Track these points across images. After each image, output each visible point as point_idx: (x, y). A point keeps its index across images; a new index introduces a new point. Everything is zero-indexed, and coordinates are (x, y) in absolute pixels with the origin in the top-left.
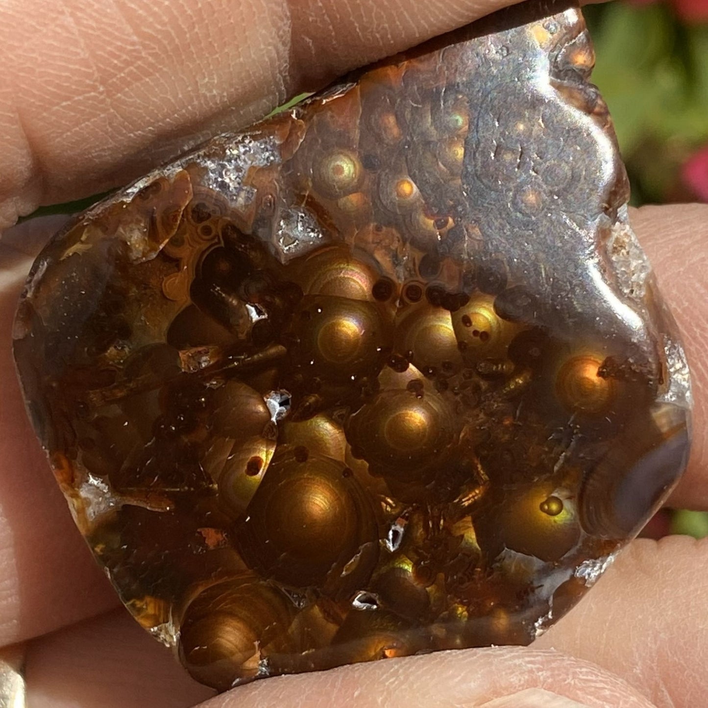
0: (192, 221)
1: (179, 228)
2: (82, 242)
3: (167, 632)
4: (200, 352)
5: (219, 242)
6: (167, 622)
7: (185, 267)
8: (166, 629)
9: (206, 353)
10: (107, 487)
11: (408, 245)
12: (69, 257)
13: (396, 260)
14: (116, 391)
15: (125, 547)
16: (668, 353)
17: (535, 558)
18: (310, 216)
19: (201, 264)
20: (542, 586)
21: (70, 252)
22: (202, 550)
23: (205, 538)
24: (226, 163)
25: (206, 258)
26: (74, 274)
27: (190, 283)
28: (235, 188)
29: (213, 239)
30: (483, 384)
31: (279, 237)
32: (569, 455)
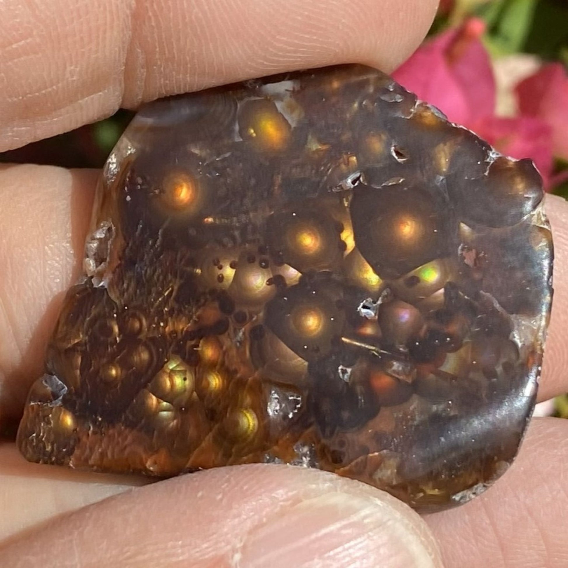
0: (346, 454)
1: (358, 458)
2: (425, 492)
3: (539, 219)
4: (398, 374)
5: (339, 431)
6: (534, 225)
7: (370, 431)
8: (538, 221)
9: (394, 371)
10: (514, 332)
12: (439, 489)
16: (114, 177)
17: (279, 109)
21: (437, 492)
22: (481, 253)
23: (474, 260)
28: (306, 458)
30: (237, 233)
31: (299, 409)
32: (215, 157)
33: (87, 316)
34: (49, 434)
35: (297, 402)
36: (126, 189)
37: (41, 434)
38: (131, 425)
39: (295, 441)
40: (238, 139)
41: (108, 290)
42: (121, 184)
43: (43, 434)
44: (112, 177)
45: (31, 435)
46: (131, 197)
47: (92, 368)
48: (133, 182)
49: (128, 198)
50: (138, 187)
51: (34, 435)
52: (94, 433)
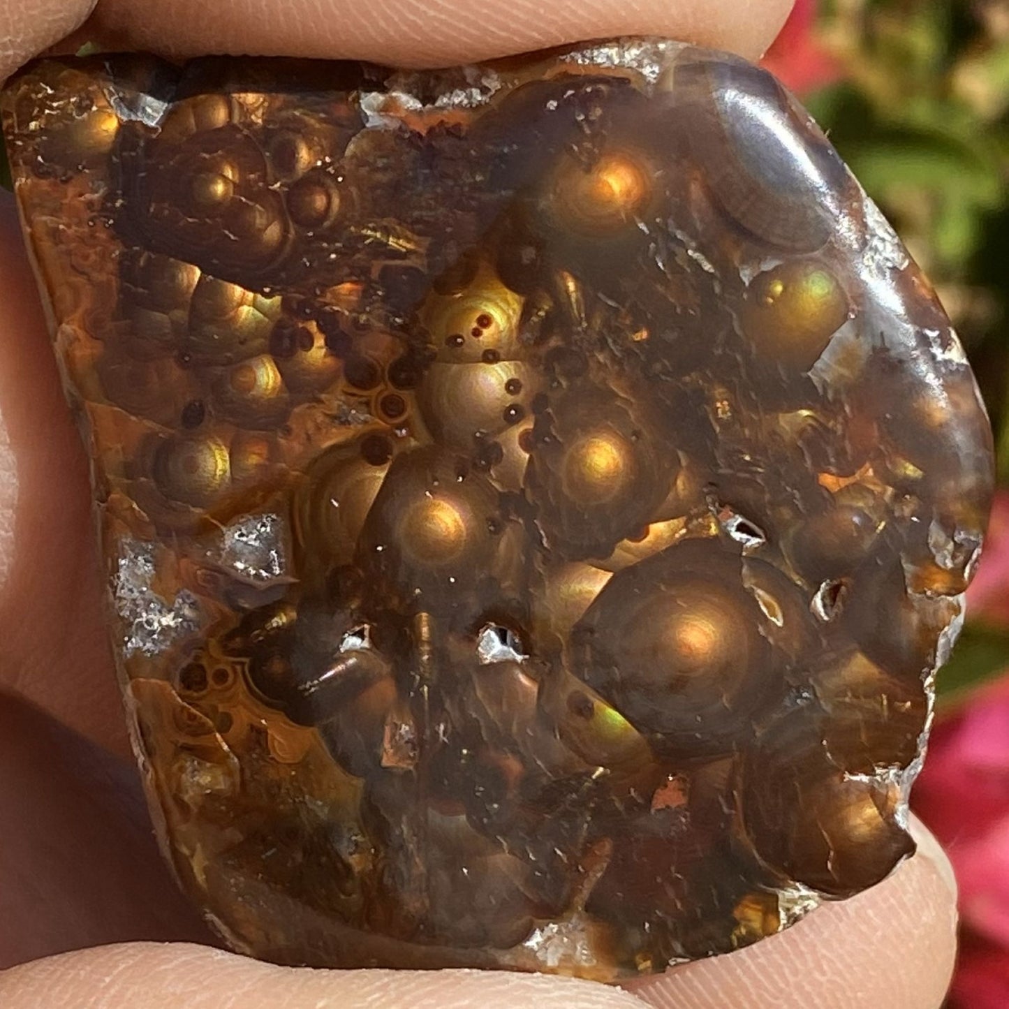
0: (204, 692)
1: (207, 715)
2: (192, 856)
3: (794, 901)
4: (393, 736)
5: (242, 664)
6: (777, 897)
7: (263, 721)
8: (789, 901)
9: (397, 727)
10: (551, 925)
11: (323, 396)
12: (207, 880)
13: (340, 420)
14: (415, 872)
15: (647, 925)
16: (587, 61)
17: (837, 334)
18: (242, 524)
19: (266, 698)
20: (882, 333)
21: (201, 878)
22: (685, 817)
23: (668, 807)
24: (138, 620)
25: (260, 689)
26: (232, 881)
27: (288, 721)
28: (174, 618)
29: (235, 672)
30: (554, 342)
31: (258, 576)
32: (693, 244)
33: (301, 110)
34: (58, 118)
35: (269, 569)
36: (570, 92)
37: (55, 105)
38: (126, 269)
39: (197, 589)
40: (746, 276)
41: (363, 131)
42: (575, 81)
43: (57, 108)
44: (586, 57)
45: (47, 85)
46: (557, 107)
47: (207, 156)
48: (585, 102)
49: (552, 104)
50: (579, 115)
51: (50, 91)
52: (90, 204)
